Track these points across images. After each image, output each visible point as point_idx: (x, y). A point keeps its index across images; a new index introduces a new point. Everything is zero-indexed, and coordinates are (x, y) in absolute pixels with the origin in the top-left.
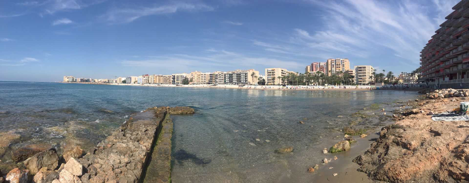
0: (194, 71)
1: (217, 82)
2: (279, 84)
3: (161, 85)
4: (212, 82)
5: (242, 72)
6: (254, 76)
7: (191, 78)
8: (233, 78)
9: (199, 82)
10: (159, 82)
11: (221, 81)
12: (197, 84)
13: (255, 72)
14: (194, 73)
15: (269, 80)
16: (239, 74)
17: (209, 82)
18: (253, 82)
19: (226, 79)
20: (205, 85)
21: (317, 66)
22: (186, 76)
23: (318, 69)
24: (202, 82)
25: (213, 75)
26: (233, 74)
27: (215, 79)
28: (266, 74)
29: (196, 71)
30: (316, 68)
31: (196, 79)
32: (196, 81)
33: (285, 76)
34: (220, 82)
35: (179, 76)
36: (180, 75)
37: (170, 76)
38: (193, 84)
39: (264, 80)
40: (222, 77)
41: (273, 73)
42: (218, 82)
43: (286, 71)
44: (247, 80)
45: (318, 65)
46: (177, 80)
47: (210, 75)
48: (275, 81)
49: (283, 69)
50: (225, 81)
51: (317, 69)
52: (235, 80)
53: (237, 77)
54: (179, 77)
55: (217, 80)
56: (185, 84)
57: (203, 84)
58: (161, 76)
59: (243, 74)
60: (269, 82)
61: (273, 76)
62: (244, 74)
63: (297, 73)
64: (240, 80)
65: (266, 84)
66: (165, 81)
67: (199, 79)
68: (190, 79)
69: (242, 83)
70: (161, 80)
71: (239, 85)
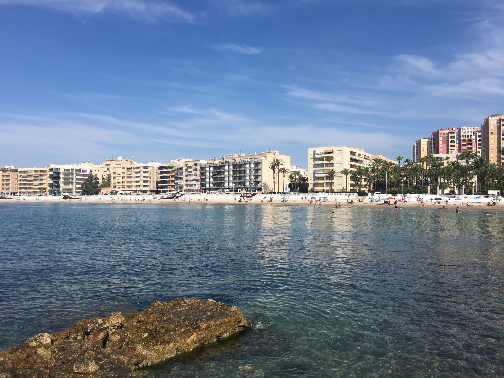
0: (114, 158)
1: (180, 188)
2: (346, 189)
3: (12, 197)
4: (166, 187)
5: (249, 160)
6: (278, 168)
7: (105, 178)
8: (224, 175)
9: (129, 187)
10: (3, 189)
11: (191, 185)
12: (122, 194)
13: (279, 157)
14: (113, 164)
15: (318, 178)
16: (240, 166)
17: (157, 187)
18: (277, 186)
19: (205, 178)
20: (148, 197)
21: (450, 140)
22: (91, 171)
23: (454, 146)
24: (139, 189)
25: (168, 170)
26: (224, 166)
27: (177, 179)
28: (310, 162)
29: (120, 158)
30: (448, 144)
31: (121, 179)
32: (121, 184)
33: (360, 167)
34: (189, 188)
35: (72, 170)
36: (75, 167)
37: (41, 171)
38: (112, 193)
39: (304, 179)
40: (196, 175)
41: (328, 159)
42: (186, 188)
43: (363, 153)
44: (259, 179)
45: (455, 135)
46: (65, 184)
47: (161, 168)
48: (333, 181)
49: (354, 150)
50: (203, 185)
51: (450, 148)
52: (229, 181)
53: (234, 172)
54: (72, 174)
55: (182, 183)
56: (88, 193)
57: (140, 193)
58: (12, 170)
59: (250, 164)
60: (317, 183)
61: (328, 168)
62: (253, 166)
63: (399, 159)
64: (243, 181)
65: (309, 189)
66: (24, 184)
67: (130, 180)
68: (103, 178)
69: (247, 189)
70: (10, 182)
71: (238, 192)
